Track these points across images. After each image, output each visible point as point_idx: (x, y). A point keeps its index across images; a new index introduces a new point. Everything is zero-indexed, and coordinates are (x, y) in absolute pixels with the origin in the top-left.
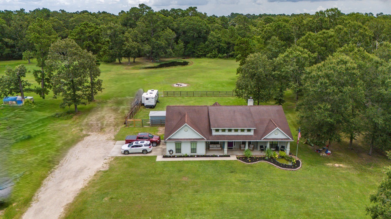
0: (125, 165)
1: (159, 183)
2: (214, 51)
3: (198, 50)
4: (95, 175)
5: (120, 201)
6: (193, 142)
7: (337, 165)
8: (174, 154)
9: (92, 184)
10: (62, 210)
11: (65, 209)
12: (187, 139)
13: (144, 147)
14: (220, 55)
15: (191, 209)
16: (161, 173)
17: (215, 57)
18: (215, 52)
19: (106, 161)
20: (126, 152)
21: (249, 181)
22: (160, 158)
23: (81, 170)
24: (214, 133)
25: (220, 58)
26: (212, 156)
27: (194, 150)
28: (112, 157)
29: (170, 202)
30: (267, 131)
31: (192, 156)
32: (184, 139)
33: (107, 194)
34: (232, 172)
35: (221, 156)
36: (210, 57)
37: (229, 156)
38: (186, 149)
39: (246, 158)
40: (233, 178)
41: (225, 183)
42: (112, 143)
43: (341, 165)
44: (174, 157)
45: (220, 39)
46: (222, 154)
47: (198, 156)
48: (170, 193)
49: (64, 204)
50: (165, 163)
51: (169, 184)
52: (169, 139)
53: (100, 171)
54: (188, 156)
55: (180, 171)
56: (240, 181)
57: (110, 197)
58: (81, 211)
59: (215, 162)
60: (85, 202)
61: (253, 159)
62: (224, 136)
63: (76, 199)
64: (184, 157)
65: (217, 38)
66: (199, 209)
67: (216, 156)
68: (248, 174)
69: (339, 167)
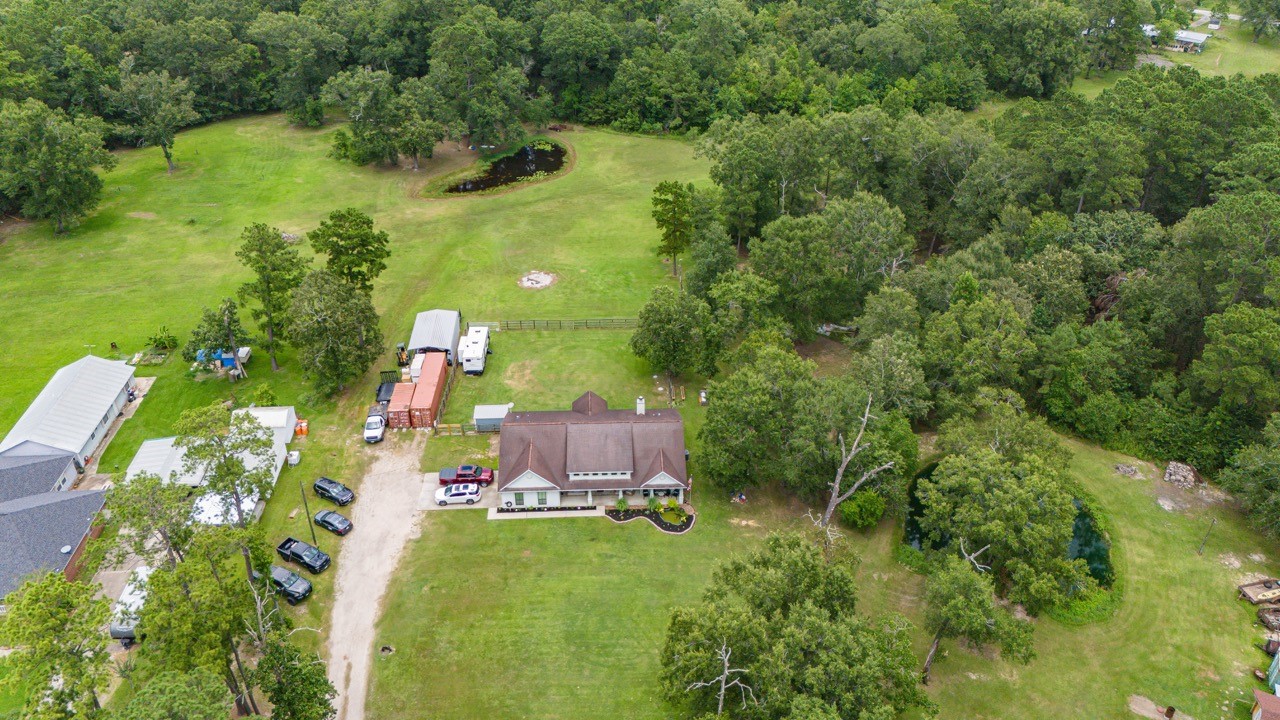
0: (444, 529)
1: (492, 561)
2: (629, 113)
3: (590, 107)
4: (405, 548)
5: (443, 591)
6: (541, 491)
7: (744, 523)
8: (514, 506)
9: (404, 564)
10: (376, 605)
11: (380, 605)
12: (532, 489)
13: (468, 497)
14: (646, 125)
15: (531, 603)
16: (494, 544)
17: (633, 129)
18: (632, 117)
19: (415, 519)
20: (443, 503)
21: (612, 556)
22: (493, 515)
23: (383, 540)
24: (572, 478)
25: (645, 132)
26: (570, 509)
27: (542, 501)
28: (423, 511)
29: (506, 592)
30: (650, 474)
31: (540, 510)
32: (527, 489)
33: (425, 581)
34: (593, 540)
35: (583, 508)
36: (621, 129)
37: (594, 508)
38: (531, 501)
39: (618, 512)
40: (591, 551)
41: (579, 561)
42: (417, 477)
43: (751, 523)
44: (513, 511)
45: (645, 80)
46: (585, 505)
47: (549, 509)
48: (506, 579)
49: (376, 596)
50: (500, 524)
51: (505, 564)
52: (506, 490)
53: (410, 540)
54: (534, 510)
55: (521, 539)
56: (599, 555)
57: (430, 585)
58: (399, 606)
59: (573, 520)
60: (400, 594)
61: (629, 514)
62: (586, 481)
63: (389, 587)
64: (528, 510)
65: (639, 77)
66: (541, 602)
67: (576, 509)
68: (614, 542)
69: (747, 526)
